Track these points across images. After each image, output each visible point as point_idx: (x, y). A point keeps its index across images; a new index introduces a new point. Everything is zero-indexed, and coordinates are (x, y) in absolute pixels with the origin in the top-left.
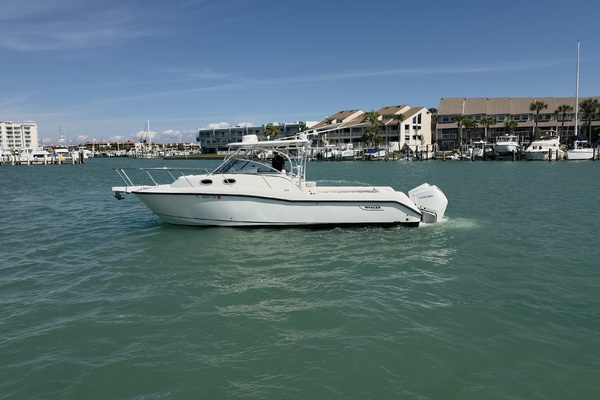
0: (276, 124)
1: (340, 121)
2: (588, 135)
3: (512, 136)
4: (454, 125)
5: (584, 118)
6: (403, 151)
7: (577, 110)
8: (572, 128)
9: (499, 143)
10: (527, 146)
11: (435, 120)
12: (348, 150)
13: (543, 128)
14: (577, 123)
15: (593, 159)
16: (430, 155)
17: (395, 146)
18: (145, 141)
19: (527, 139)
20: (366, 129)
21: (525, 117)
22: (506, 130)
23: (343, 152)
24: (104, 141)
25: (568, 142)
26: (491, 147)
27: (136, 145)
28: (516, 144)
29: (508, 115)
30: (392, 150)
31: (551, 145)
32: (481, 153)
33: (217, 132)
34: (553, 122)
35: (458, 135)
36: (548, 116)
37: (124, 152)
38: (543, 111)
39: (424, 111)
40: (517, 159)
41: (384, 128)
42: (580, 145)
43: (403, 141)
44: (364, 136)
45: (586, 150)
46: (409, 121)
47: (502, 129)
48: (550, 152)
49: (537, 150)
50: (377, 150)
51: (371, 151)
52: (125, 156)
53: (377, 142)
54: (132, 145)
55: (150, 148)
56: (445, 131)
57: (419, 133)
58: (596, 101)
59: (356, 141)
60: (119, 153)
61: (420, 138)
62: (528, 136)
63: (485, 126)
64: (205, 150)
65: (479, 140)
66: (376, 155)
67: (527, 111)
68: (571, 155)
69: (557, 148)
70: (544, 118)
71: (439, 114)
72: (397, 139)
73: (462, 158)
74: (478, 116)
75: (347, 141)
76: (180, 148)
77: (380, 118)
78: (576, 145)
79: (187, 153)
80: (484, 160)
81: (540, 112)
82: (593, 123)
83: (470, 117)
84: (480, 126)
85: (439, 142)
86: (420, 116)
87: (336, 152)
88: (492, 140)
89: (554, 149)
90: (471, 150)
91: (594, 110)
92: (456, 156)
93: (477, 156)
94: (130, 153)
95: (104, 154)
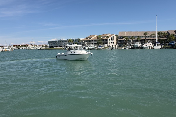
0: (72, 39)
1: (90, 38)
2: (160, 42)
3: (139, 42)
4: (123, 39)
5: (159, 37)
6: (108, 47)
7: (156, 35)
8: (155, 40)
9: (135, 44)
10: (143, 45)
11: (118, 38)
12: (93, 47)
13: (147, 40)
14: (157, 38)
15: (161, 48)
16: (116, 48)
17: (106, 45)
18: (32, 44)
19: (143, 43)
20: (98, 41)
21: (142, 37)
22: (137, 40)
23: (91, 47)
24: (19, 45)
25: (154, 44)
26: (133, 45)
27: (29, 46)
28: (140, 44)
29: (138, 36)
30: (105, 47)
31: (150, 45)
32: (130, 47)
33: (54, 41)
34: (150, 38)
35: (124, 42)
36: (149, 37)
37: (25, 48)
38: (147, 35)
39: (114, 35)
40: (141, 49)
41: (103, 40)
42: (157, 45)
43: (108, 44)
44: (98, 42)
45: (159, 46)
46: (110, 38)
47: (136, 40)
48: (150, 47)
49: (146, 46)
50: (101, 46)
51: (99, 47)
52: (26, 49)
53: (101, 44)
54: (28, 46)
55: (33, 46)
56: (120, 41)
57: (113, 41)
58: (162, 32)
59: (95, 44)
60: (24, 48)
61: (113, 43)
62: (143, 42)
63: (131, 39)
64: (50, 47)
65: (130, 43)
66: (101, 48)
67: (143, 35)
68: (155, 47)
69: (151, 45)
70: (148, 37)
71: (118, 36)
72: (107, 43)
73: (125, 49)
74: (129, 37)
75: (92, 44)
76: (43, 46)
77: (102, 37)
78: (156, 45)
79: (44, 48)
80: (131, 49)
81: (147, 36)
82: (161, 38)
83: (127, 37)
84: (130, 39)
85: (119, 44)
86: (113, 36)
87: (89, 47)
88: (133, 43)
89: (151, 46)
90: (128, 46)
91: (161, 35)
92: (123, 48)
93: (129, 48)
94: (27, 48)
95: (19, 48)
